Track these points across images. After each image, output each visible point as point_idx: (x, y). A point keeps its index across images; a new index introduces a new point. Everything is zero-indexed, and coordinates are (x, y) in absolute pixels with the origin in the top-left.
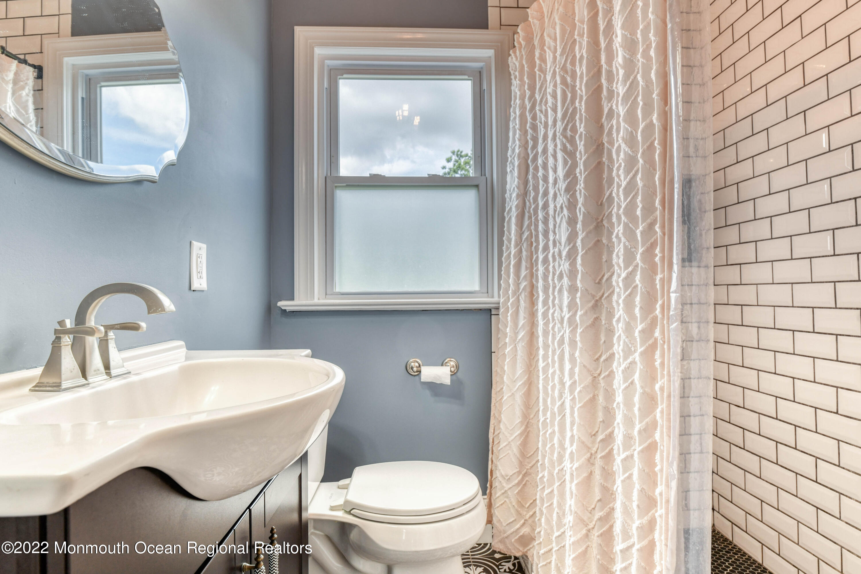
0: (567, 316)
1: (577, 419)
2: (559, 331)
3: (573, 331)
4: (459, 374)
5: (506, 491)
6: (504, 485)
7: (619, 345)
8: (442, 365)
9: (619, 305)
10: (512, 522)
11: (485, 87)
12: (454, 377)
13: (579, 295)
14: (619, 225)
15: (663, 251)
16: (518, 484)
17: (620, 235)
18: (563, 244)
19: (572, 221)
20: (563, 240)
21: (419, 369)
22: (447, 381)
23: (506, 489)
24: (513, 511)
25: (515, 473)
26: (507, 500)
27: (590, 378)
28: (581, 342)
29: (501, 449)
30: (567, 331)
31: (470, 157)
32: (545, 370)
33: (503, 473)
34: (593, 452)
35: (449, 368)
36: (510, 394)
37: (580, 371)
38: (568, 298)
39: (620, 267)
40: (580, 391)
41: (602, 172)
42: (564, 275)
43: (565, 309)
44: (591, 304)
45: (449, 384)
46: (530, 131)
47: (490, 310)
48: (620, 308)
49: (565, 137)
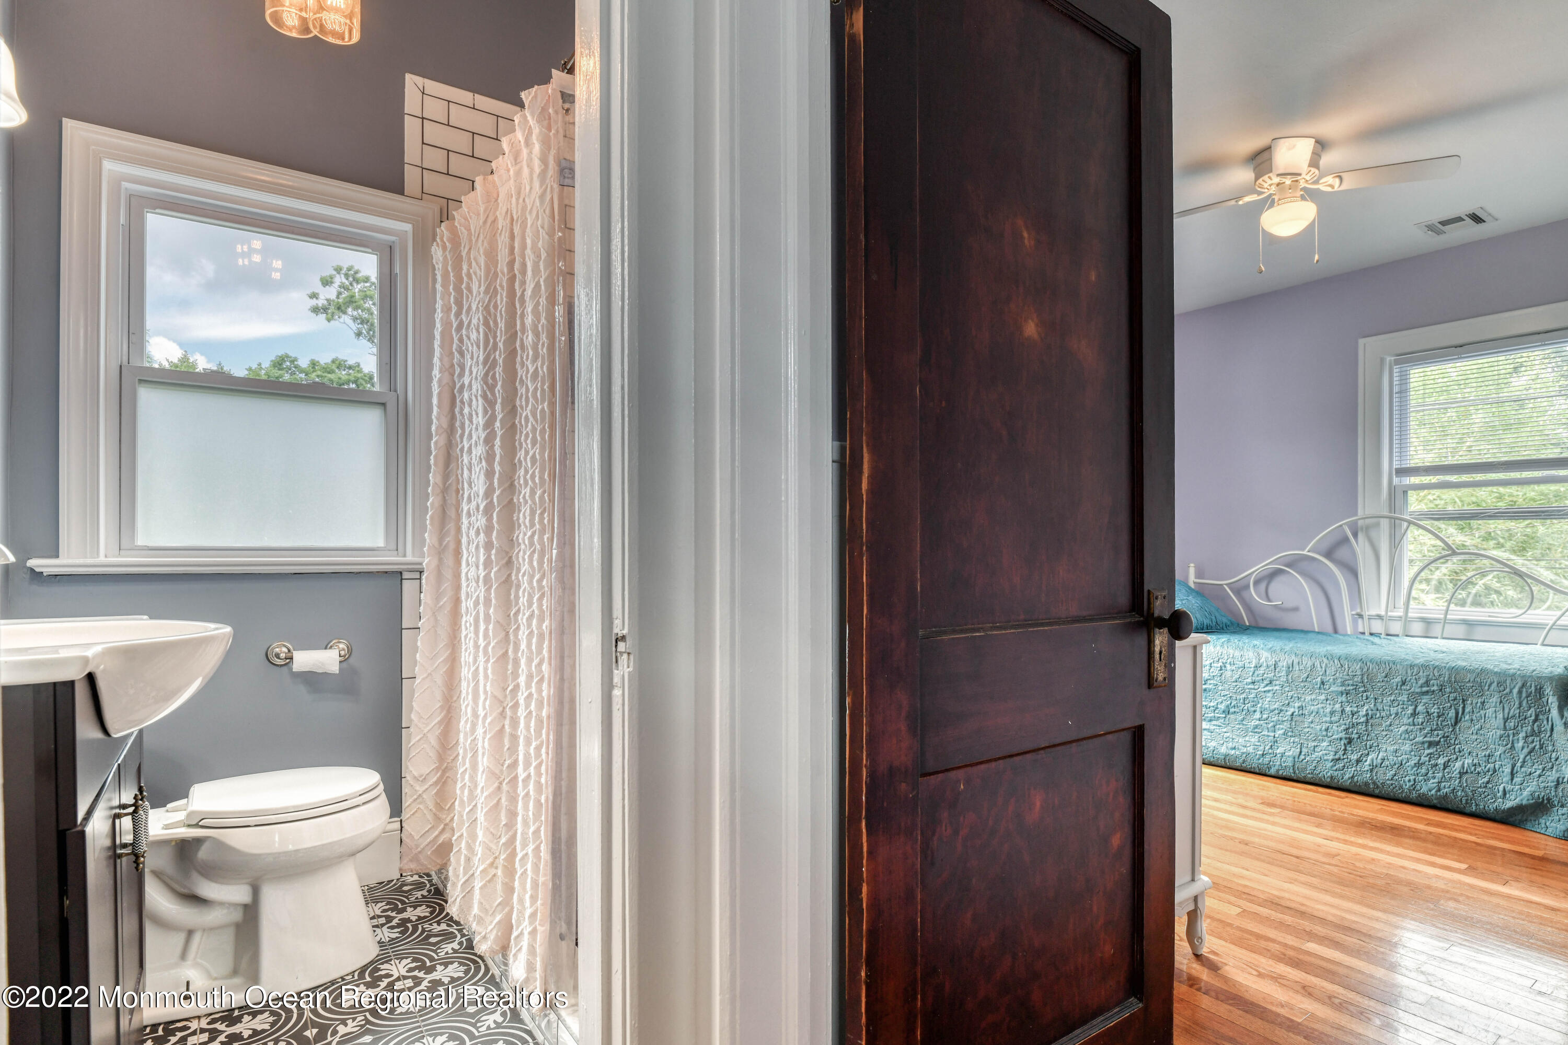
0: (483, 574)
1: (490, 676)
2: (476, 591)
3: (488, 590)
4: (351, 660)
5: (420, 795)
6: (418, 788)
7: (524, 596)
8: (326, 648)
9: (524, 560)
10: (428, 831)
11: (397, 270)
12: (344, 665)
13: (494, 552)
14: (526, 487)
15: (549, 515)
16: (436, 783)
17: (527, 498)
18: (481, 497)
19: (489, 474)
20: (481, 493)
21: (290, 654)
22: (335, 668)
23: (420, 792)
24: (429, 817)
25: (433, 770)
26: (421, 806)
27: (504, 633)
28: (496, 599)
29: (413, 745)
30: (483, 590)
31: (373, 284)
32: (466, 636)
33: (416, 774)
34: (505, 705)
35: (337, 651)
36: (425, 675)
37: (494, 628)
38: (484, 554)
39: (526, 527)
40: (493, 647)
41: (515, 433)
42: (481, 531)
43: (481, 567)
44: (504, 561)
45: (338, 672)
46: (456, 355)
47: (401, 573)
48: (526, 562)
49: (486, 383)
